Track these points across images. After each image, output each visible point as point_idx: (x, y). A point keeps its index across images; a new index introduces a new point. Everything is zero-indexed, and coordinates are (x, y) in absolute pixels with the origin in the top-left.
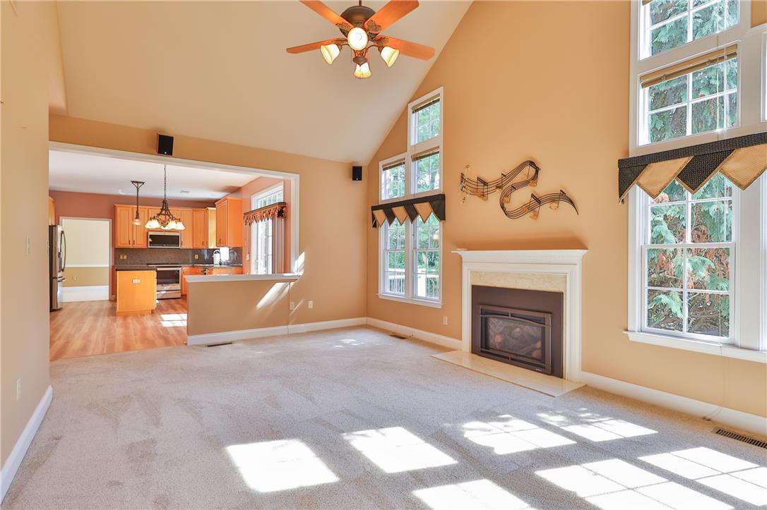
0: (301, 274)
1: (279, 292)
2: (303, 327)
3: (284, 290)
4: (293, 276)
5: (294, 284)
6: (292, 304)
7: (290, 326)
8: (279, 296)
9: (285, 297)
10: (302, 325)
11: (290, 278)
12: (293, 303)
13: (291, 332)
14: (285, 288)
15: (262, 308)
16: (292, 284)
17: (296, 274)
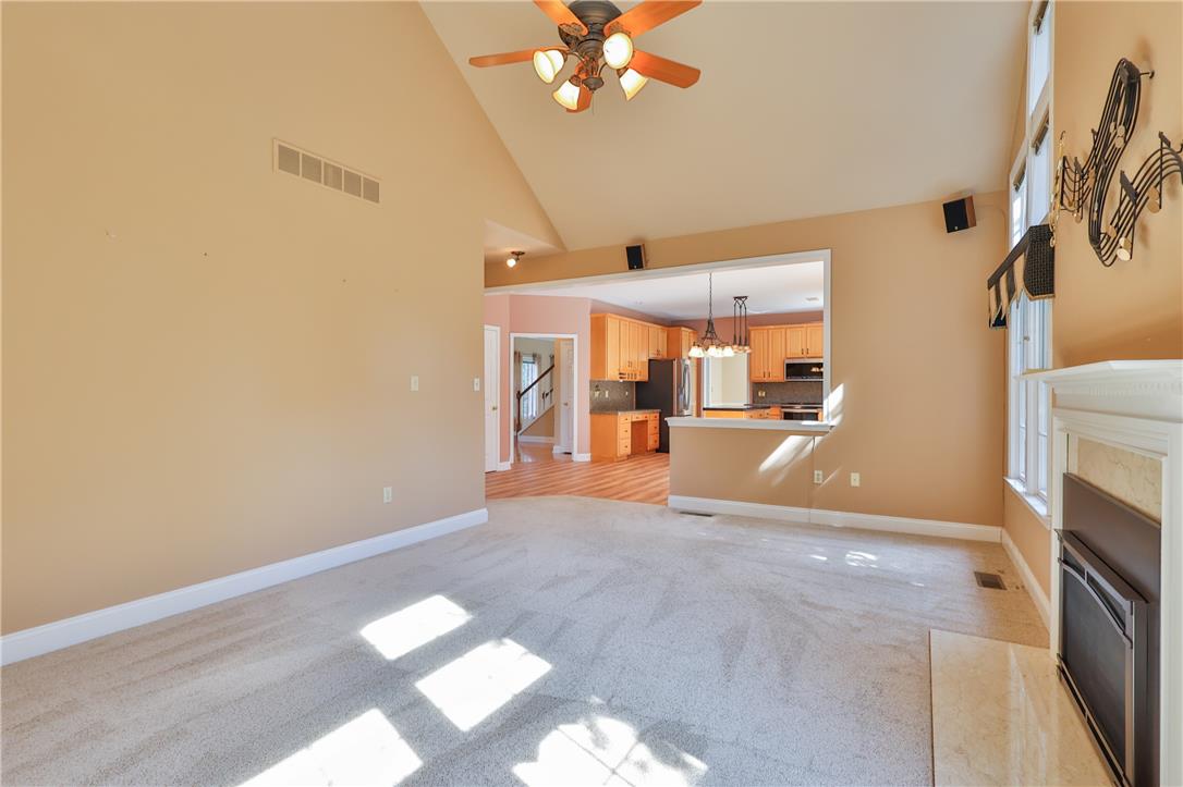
0: (835, 422)
1: (796, 448)
2: (838, 518)
3: (804, 447)
4: (821, 426)
5: (822, 441)
6: (818, 473)
7: (813, 511)
8: (796, 455)
9: (806, 457)
10: (838, 513)
11: (814, 429)
12: (821, 473)
13: (814, 521)
14: (806, 445)
15: (767, 471)
16: (818, 439)
17: (825, 422)
